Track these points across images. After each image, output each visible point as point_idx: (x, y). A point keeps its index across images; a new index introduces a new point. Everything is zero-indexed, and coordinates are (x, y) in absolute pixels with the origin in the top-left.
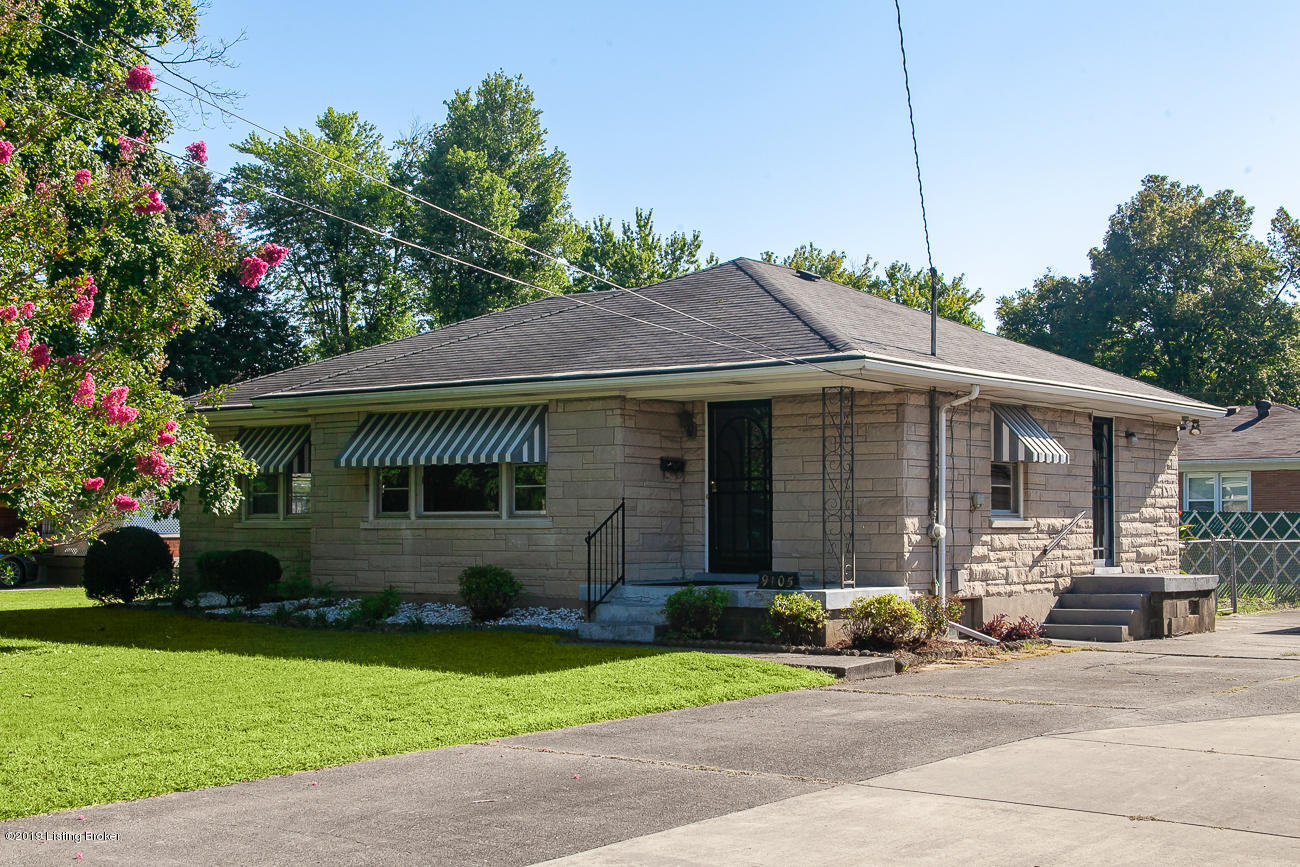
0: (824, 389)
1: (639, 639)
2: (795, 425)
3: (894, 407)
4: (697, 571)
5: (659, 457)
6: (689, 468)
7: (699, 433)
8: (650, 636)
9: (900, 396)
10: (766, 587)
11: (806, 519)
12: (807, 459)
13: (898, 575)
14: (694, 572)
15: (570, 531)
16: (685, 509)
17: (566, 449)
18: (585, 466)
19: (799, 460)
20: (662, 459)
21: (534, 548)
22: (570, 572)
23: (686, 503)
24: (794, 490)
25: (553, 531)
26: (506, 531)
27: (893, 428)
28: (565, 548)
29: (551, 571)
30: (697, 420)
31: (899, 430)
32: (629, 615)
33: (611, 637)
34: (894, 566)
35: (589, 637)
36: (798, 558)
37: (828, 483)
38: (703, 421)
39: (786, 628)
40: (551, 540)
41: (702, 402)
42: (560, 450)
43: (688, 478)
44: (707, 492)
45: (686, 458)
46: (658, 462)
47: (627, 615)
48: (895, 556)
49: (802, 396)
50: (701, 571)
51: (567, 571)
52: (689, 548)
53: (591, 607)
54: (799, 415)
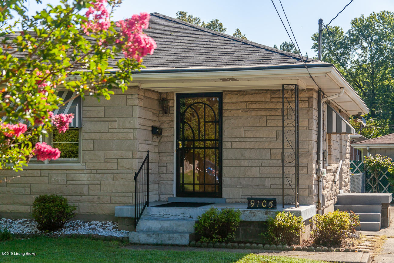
0: (283, 85)
1: (177, 242)
2: (238, 108)
3: (307, 99)
4: (169, 196)
5: (151, 126)
6: (164, 133)
7: (171, 112)
8: (185, 240)
9: (311, 92)
10: (253, 208)
11: (246, 164)
12: (247, 129)
13: (309, 198)
14: (167, 196)
15: (99, 171)
16: (161, 158)
17: (96, 119)
18: (111, 130)
19: (242, 129)
20: (153, 127)
21: (71, 182)
22: (99, 198)
23: (161, 154)
24: (238, 147)
25: (85, 172)
26: (49, 171)
27: (306, 111)
28: (95, 182)
29: (84, 197)
30: (170, 104)
31: (310, 113)
32: (162, 226)
33: (155, 241)
34: (306, 193)
35: (137, 242)
36: (241, 188)
37: (286, 144)
38: (173, 104)
39: (284, 234)
40: (84, 177)
41: (173, 92)
42: (92, 119)
43: (164, 139)
44: (175, 148)
45: (162, 127)
46: (151, 129)
47: (160, 226)
48: (307, 187)
49: (244, 91)
50: (172, 196)
51: (97, 197)
52: (164, 182)
53: (133, 222)
54: (241, 102)
